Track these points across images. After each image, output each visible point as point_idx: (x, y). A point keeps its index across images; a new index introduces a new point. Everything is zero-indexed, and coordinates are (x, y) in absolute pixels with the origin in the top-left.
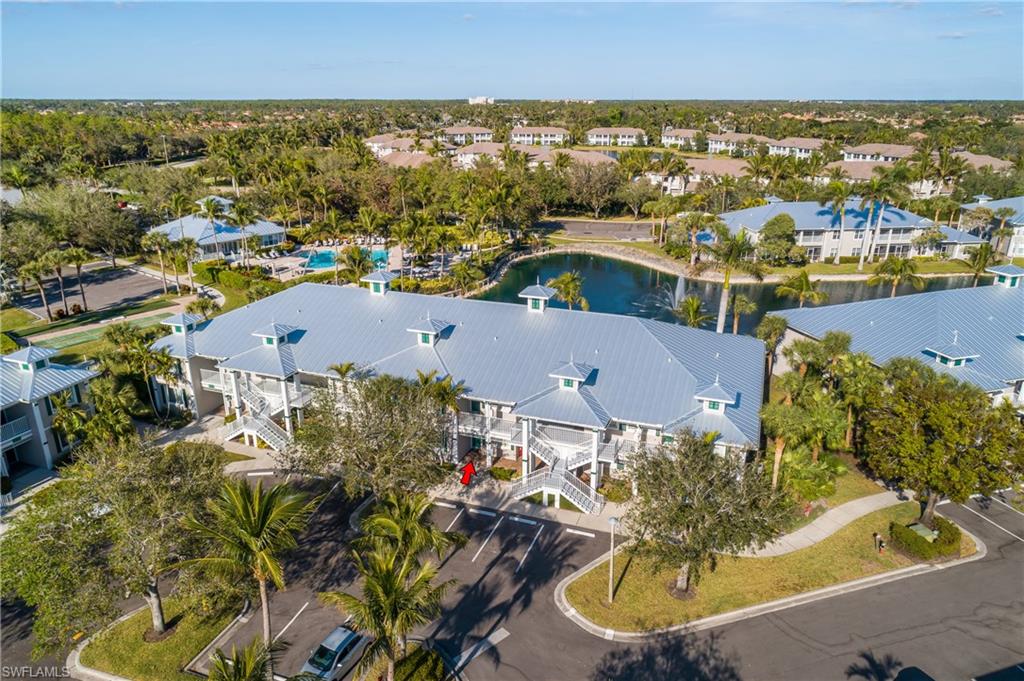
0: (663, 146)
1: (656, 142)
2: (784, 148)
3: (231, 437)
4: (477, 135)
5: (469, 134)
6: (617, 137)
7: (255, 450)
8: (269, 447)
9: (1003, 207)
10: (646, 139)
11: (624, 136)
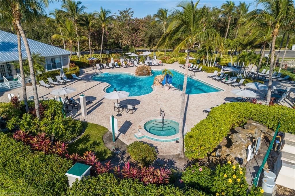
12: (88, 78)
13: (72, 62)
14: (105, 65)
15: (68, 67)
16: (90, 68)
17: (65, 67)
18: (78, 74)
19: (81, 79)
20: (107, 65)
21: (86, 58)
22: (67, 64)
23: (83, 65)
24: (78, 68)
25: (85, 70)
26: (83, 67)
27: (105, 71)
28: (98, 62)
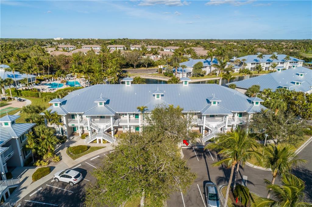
0: (131, 50)
1: (129, 49)
2: (168, 49)
3: (90, 142)
4: (70, 48)
5: (68, 48)
6: (117, 48)
7: (102, 144)
8: (108, 142)
9: (243, 59)
10: (126, 48)
11: (119, 47)
12: (43, 84)
13: (37, 79)
14: (50, 80)
15: (35, 81)
16: (44, 81)
17: (34, 81)
18: (39, 83)
19: (40, 85)
20: (51, 80)
21: (43, 77)
22: (35, 80)
23: (41, 80)
24: (39, 81)
25: (42, 82)
26: (41, 81)
27: (49, 82)
28: (47, 79)
